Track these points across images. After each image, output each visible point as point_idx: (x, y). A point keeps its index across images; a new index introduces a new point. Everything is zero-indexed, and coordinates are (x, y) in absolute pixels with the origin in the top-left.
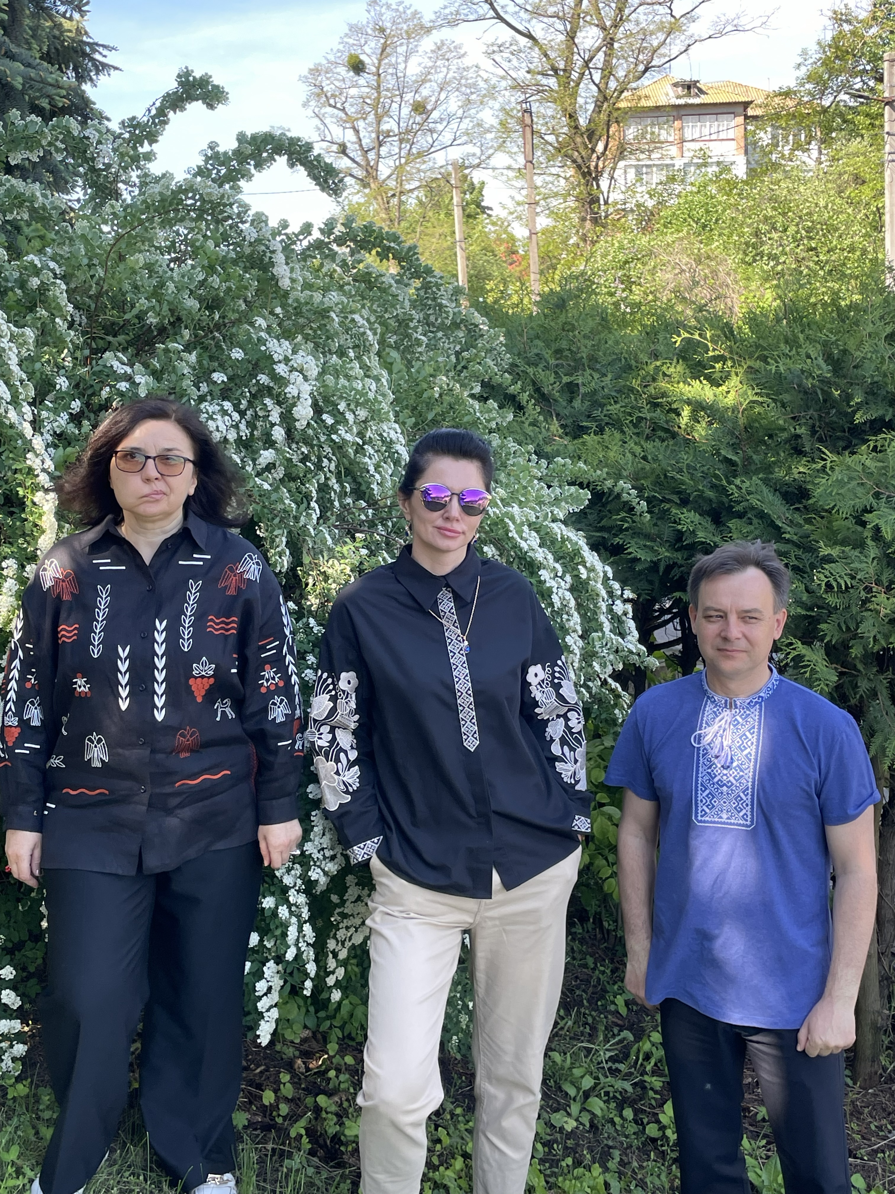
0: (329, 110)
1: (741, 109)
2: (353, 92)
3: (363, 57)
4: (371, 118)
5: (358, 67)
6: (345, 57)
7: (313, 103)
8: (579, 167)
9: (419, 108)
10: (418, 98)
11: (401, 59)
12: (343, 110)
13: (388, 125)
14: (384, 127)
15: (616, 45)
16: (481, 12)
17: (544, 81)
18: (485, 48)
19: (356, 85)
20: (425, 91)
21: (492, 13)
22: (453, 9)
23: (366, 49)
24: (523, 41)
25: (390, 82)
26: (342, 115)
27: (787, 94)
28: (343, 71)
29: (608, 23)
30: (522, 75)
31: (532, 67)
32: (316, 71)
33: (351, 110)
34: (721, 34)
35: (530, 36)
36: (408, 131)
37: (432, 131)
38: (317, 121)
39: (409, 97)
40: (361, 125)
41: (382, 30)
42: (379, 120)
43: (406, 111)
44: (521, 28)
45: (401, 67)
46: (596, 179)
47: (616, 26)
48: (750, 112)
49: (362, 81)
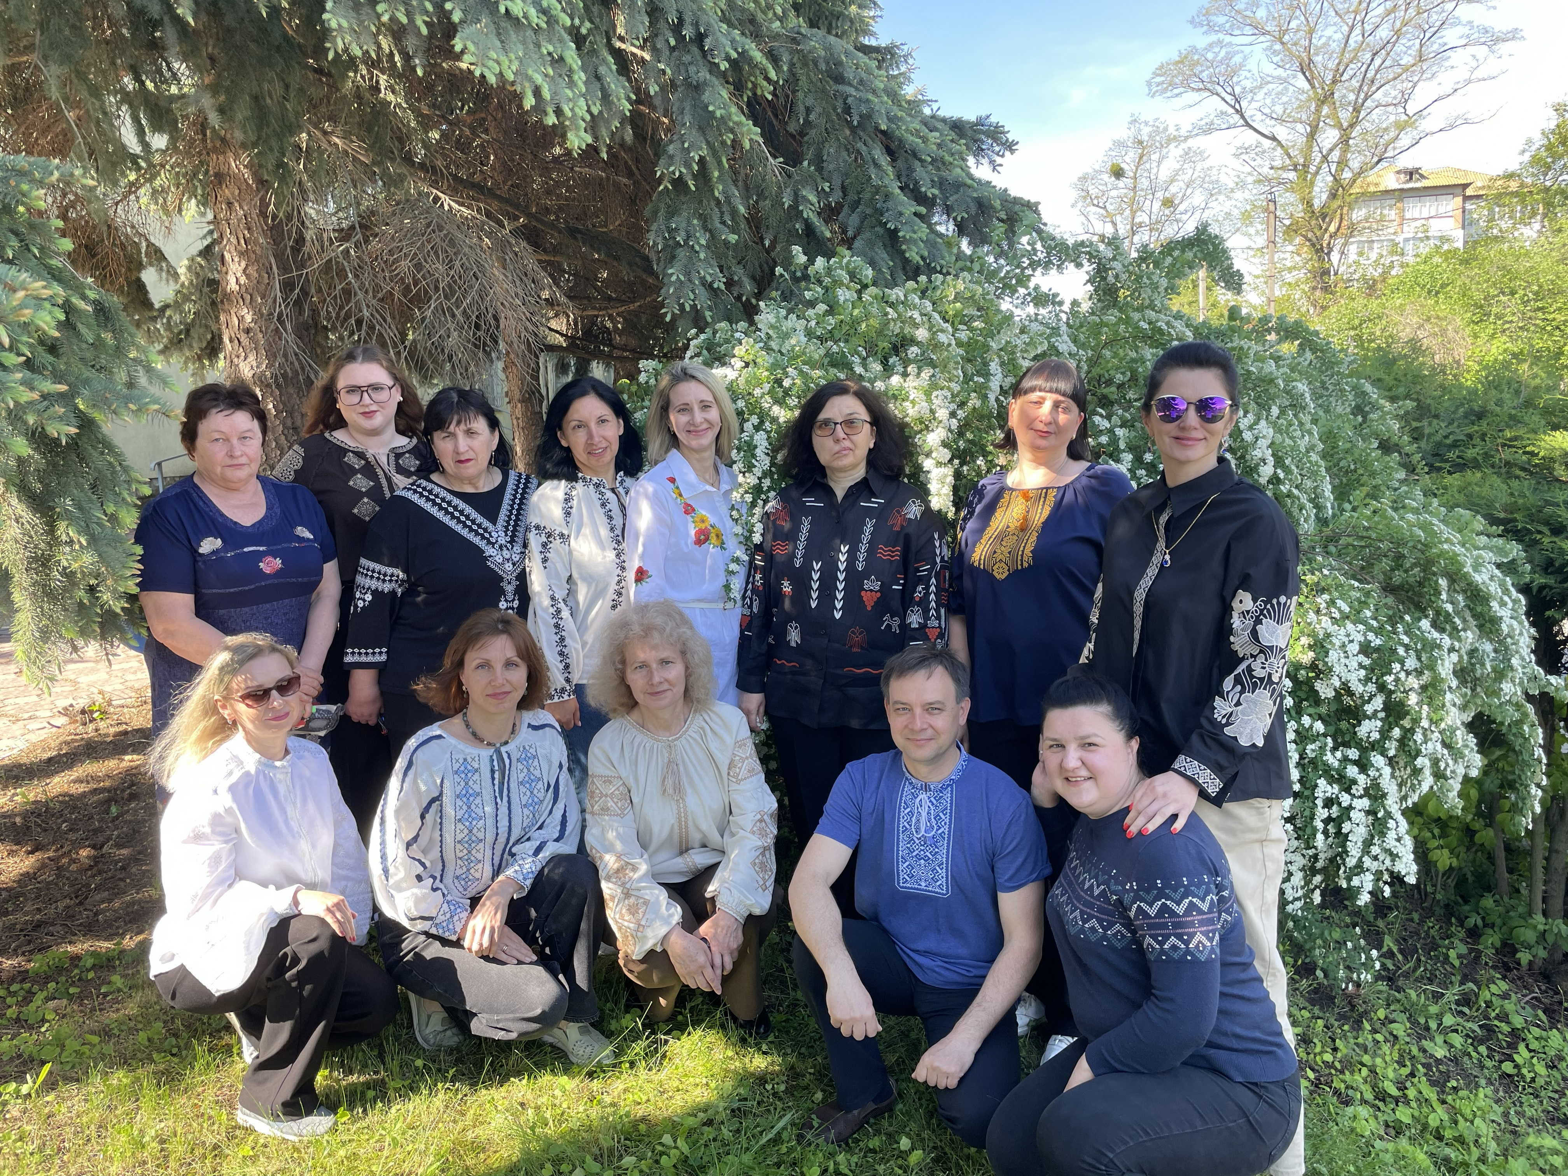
0: (1093, 209)
1: (1460, 190)
2: (1114, 193)
3: (1123, 165)
4: (1128, 212)
5: (1118, 173)
6: (1109, 166)
7: (1080, 204)
8: (1313, 245)
9: (1168, 203)
10: (1167, 195)
11: (1154, 165)
12: (1105, 208)
13: (1142, 217)
14: (1137, 220)
15: (1351, 142)
16: (1232, 121)
17: (1285, 175)
18: (1234, 151)
19: (1116, 188)
20: (1173, 189)
21: (1242, 122)
22: (1207, 120)
23: (1127, 159)
24: (1267, 143)
25: (1144, 183)
26: (1102, 211)
27: (1510, 176)
28: (1106, 177)
29: (1345, 125)
30: (1265, 170)
31: (1275, 164)
32: (1084, 179)
33: (1110, 208)
34: (1452, 127)
35: (1274, 138)
36: (1157, 222)
37: (1177, 221)
38: (1083, 218)
39: (1160, 195)
40: (1118, 219)
41: (1140, 142)
42: (1134, 213)
43: (1157, 205)
44: (1267, 133)
45: (1154, 171)
46: (1328, 254)
47: (1352, 126)
48: (1469, 192)
49: (1121, 184)
